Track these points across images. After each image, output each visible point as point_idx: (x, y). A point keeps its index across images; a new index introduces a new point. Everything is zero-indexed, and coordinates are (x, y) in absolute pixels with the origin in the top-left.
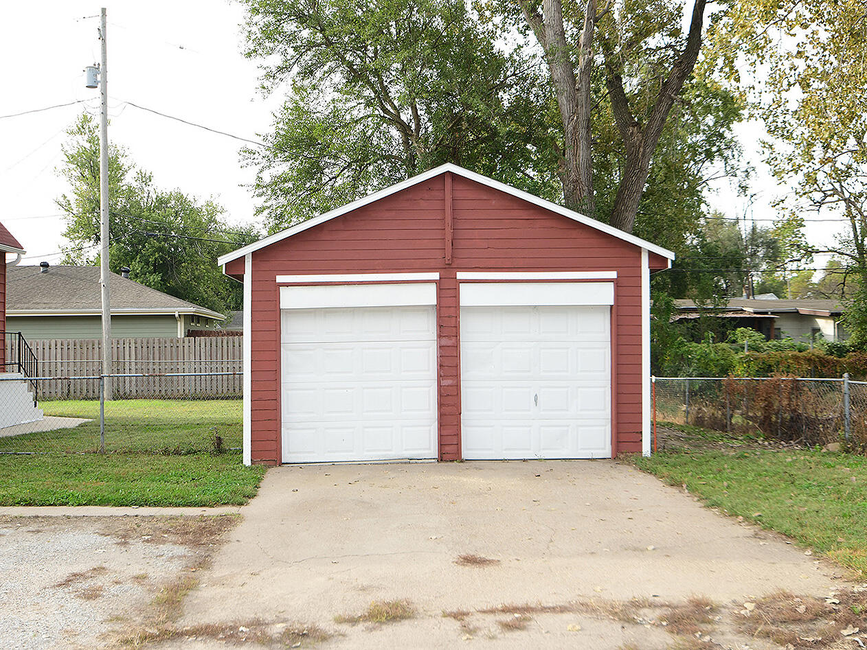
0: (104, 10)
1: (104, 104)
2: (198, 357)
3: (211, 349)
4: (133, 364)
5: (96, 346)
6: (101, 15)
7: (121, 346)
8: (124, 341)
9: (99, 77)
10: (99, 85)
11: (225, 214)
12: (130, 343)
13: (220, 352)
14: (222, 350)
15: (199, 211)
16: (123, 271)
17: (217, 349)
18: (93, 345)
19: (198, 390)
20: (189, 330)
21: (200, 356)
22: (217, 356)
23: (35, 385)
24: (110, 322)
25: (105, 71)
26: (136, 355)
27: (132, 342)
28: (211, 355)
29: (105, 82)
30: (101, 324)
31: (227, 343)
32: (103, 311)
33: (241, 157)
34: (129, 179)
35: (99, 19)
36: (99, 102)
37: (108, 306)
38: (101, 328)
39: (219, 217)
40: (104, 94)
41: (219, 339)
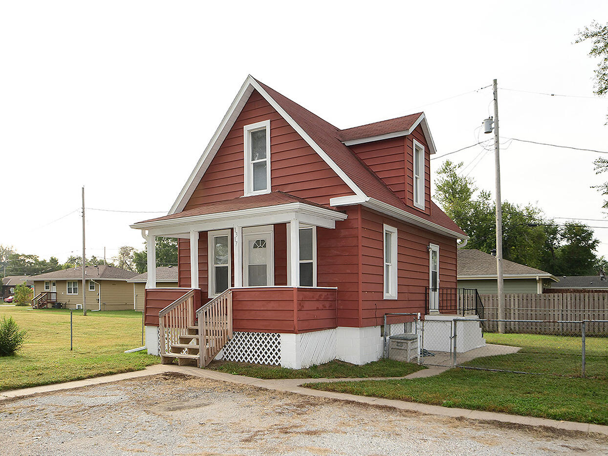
0: (495, 81)
1: (497, 142)
2: (565, 307)
3: (575, 302)
4: (516, 311)
5: (491, 299)
6: (493, 84)
7: (508, 299)
8: (510, 295)
9: (493, 126)
10: (493, 130)
11: (541, 214)
12: (514, 297)
13: (582, 304)
14: (584, 303)
15: (521, 214)
16: (492, 252)
17: (580, 302)
18: (489, 298)
19: (565, 329)
20: (544, 289)
21: (567, 306)
22: (580, 306)
23: (482, 324)
24: (503, 283)
25: (497, 120)
26: (518, 304)
27: (516, 296)
28: (575, 305)
29: (497, 127)
30: (497, 284)
31: (589, 297)
32: (498, 276)
33: (596, 166)
34: (474, 198)
35: (492, 87)
36: (493, 142)
37: (502, 273)
38: (497, 287)
39: (536, 216)
40: (497, 136)
41: (582, 295)
